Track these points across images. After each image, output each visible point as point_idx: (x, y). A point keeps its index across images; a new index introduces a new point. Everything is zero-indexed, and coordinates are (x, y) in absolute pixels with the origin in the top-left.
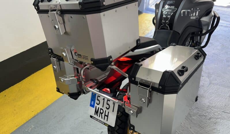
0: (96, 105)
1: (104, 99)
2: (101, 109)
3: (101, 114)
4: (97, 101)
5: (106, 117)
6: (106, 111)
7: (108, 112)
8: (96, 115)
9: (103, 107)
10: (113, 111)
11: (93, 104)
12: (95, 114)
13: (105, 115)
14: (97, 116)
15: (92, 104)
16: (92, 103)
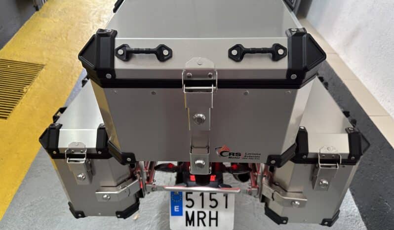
0: (185, 209)
1: (202, 194)
2: (199, 212)
3: (200, 221)
4: (185, 203)
5: (213, 222)
6: (210, 212)
7: (217, 213)
8: (190, 225)
9: (203, 207)
10: (226, 207)
11: (178, 211)
12: (187, 225)
13: (211, 219)
14: (193, 225)
15: (175, 210)
16: (175, 209)
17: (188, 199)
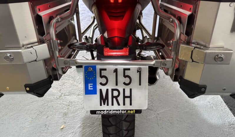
0: (99, 87)
1: (116, 71)
2: (113, 90)
3: (114, 99)
4: (99, 80)
5: (127, 100)
6: (124, 90)
7: (131, 90)
8: (104, 104)
9: (117, 85)
10: (140, 84)
11: (92, 89)
12: (101, 105)
13: (125, 97)
14: (108, 105)
15: (89, 89)
16: (89, 87)
17: (102, 77)
